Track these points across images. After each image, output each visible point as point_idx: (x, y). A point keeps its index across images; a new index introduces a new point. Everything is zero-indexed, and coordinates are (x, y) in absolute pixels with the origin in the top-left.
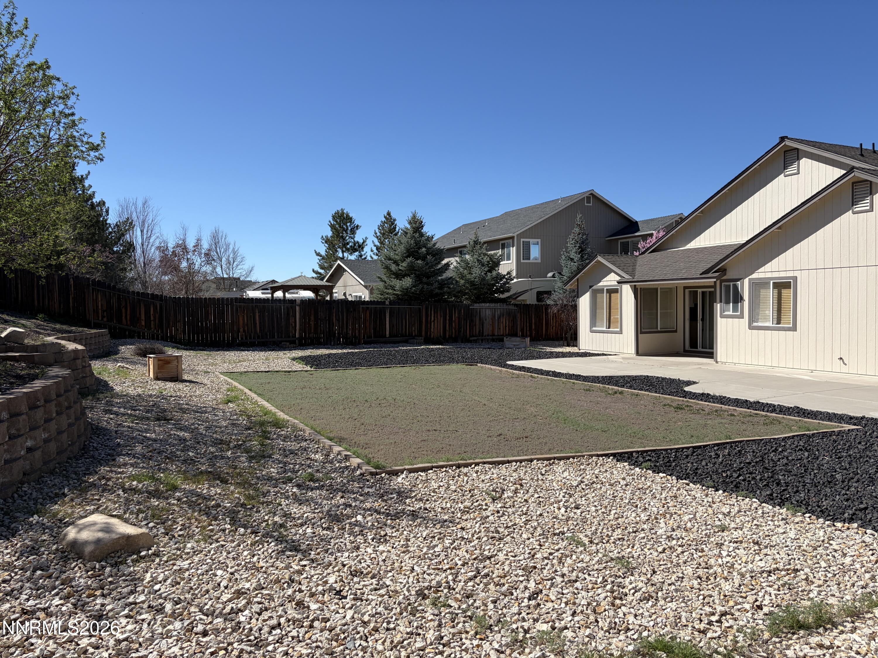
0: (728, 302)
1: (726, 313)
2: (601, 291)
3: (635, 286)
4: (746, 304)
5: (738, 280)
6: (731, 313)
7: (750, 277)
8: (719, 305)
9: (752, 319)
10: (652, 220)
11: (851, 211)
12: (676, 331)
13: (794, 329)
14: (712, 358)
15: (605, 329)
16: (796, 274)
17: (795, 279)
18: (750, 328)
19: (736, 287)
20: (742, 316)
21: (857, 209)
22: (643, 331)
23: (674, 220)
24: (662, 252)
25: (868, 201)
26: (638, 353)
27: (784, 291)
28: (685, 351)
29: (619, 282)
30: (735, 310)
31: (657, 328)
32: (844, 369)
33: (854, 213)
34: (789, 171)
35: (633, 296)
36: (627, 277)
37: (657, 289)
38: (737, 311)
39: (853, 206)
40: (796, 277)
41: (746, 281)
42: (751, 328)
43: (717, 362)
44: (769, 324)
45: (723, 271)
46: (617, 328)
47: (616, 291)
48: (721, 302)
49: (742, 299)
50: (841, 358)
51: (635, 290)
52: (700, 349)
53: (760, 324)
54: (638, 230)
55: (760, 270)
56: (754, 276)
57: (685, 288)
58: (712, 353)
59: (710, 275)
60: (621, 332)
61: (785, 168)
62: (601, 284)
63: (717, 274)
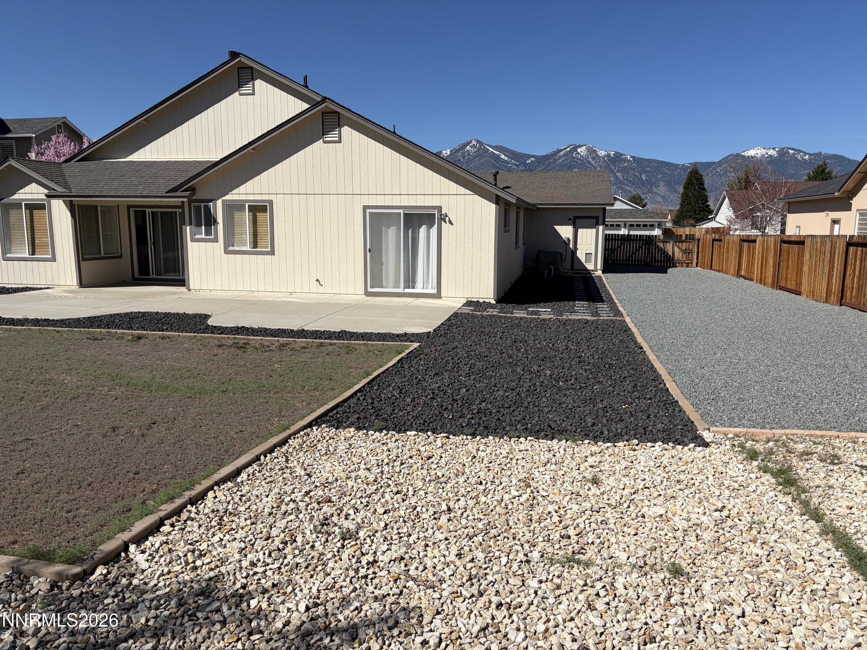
0: (199, 225)
1: (197, 237)
2: (17, 205)
3: (71, 201)
4: (220, 227)
5: (211, 201)
6: (203, 236)
7: (223, 198)
8: (188, 228)
9: (229, 243)
10: (25, 120)
11: (321, 140)
12: (121, 257)
13: (272, 252)
14: (184, 285)
15: (27, 255)
16: (271, 197)
17: (271, 202)
18: (225, 253)
19: (207, 209)
20: (216, 240)
21: (327, 139)
22: (85, 257)
23: (55, 125)
24: (96, 162)
25: (337, 132)
26: (81, 284)
27: (260, 215)
28: (134, 278)
29: (48, 196)
30: (208, 233)
31: (100, 253)
32: (321, 289)
33: (325, 142)
34: (245, 90)
35: (69, 214)
36: (60, 190)
37: (97, 206)
38: (211, 235)
39: (323, 135)
40: (272, 201)
41: (219, 203)
42: (227, 252)
43: (189, 290)
44: (248, 248)
45: (193, 189)
46: (48, 254)
47: (41, 207)
48: (191, 224)
49: (215, 222)
50: (318, 280)
51: (71, 207)
52: (152, 276)
53: (237, 248)
54: (9, 131)
55: (233, 192)
56: (228, 197)
57: (129, 207)
58: (184, 281)
59: (178, 194)
60: (54, 259)
61: (240, 86)
62: (16, 197)
63: (187, 193)
